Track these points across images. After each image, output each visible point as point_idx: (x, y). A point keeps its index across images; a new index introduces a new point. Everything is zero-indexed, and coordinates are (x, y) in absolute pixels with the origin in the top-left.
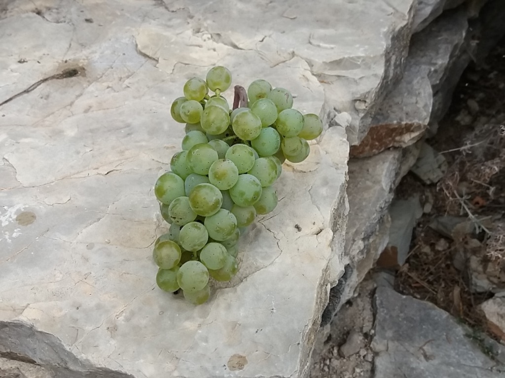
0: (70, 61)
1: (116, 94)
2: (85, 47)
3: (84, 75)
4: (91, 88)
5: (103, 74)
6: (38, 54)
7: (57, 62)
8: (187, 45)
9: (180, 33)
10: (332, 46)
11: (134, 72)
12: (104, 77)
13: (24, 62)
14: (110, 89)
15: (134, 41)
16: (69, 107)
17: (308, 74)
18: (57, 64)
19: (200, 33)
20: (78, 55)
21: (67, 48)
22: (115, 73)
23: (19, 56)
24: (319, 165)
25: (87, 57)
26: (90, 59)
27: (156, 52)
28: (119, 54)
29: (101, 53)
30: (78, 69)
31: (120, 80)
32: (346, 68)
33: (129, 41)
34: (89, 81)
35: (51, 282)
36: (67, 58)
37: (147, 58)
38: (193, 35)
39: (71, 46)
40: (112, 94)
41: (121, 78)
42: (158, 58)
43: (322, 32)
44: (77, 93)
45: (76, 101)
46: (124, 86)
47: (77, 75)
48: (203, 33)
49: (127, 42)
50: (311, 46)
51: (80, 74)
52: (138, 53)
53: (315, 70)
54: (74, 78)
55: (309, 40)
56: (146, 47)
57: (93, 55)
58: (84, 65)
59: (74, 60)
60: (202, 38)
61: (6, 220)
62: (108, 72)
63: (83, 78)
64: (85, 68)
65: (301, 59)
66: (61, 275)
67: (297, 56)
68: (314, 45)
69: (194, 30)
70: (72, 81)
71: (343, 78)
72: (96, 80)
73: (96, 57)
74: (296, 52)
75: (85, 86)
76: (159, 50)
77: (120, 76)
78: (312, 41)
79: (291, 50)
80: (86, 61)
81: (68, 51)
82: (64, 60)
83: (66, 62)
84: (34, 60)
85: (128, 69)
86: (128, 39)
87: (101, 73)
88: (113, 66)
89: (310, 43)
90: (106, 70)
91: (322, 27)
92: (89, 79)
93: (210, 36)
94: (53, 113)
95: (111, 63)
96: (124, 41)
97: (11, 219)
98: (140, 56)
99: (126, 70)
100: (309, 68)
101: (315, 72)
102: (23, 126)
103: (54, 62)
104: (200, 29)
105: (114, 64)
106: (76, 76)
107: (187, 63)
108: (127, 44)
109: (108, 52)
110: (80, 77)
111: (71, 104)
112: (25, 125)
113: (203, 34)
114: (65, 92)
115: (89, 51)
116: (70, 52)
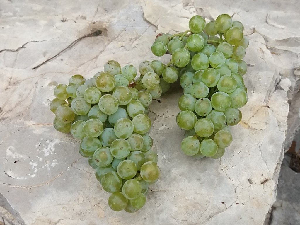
0: (97, 23)
1: (127, 52)
2: (108, 12)
3: (106, 35)
4: (111, 46)
5: (119, 34)
6: (76, 15)
7: (88, 23)
8: (179, 17)
9: (174, 6)
10: (283, 27)
11: (141, 36)
12: (119, 37)
13: (65, 21)
14: (123, 48)
15: (142, 11)
16: (94, 60)
17: (264, 48)
18: (88, 25)
19: (188, 7)
20: (102, 19)
21: (95, 12)
22: (127, 34)
23: (62, 16)
24: (268, 125)
25: (109, 20)
26: (110, 23)
27: (157, 21)
28: (131, 20)
29: (119, 18)
30: (101, 30)
31: (130, 41)
32: (291, 45)
33: (138, 9)
34: (109, 40)
35: (76, 204)
36: (95, 20)
37: (150, 25)
38: (183, 8)
39: (98, 10)
40: (125, 52)
41: (131, 39)
42: (158, 26)
43: (275, 13)
44: (101, 49)
45: (100, 56)
46: (133, 46)
47: (102, 34)
48: (190, 6)
49: (137, 11)
50: (268, 25)
51: (103, 34)
52: (144, 20)
53: (269, 45)
54: (99, 37)
55: (266, 20)
56: (150, 16)
57: (113, 19)
58: (106, 27)
59: (100, 22)
60: (189, 11)
61: (47, 152)
62: (122, 33)
63: (105, 38)
64: (107, 29)
65: (260, 35)
66: (83, 199)
67: (257, 32)
68: (269, 25)
69: (184, 4)
70: (98, 39)
71: (288, 52)
72: (114, 39)
73: (115, 20)
74: (256, 29)
75: (106, 44)
76: (159, 19)
77: (130, 38)
78: (268, 21)
79: (253, 26)
80: (108, 24)
81: (95, 14)
82: (93, 22)
83: (94, 23)
84: (73, 20)
85: (136, 32)
86: (137, 8)
87: (118, 34)
88: (126, 29)
89: (266, 22)
90: (121, 31)
91: (276, 9)
92: (109, 38)
93: (195, 10)
94: (83, 64)
95: (125, 27)
96: (134, 9)
97: (51, 151)
98: (145, 23)
99: (135, 32)
100: (265, 43)
101: (269, 47)
102: (63, 73)
103: (86, 23)
104: (188, 3)
105: (127, 27)
106: (100, 36)
107: (178, 31)
108: (137, 12)
109: (123, 18)
110: (103, 36)
111: (96, 58)
112: (64, 73)
113: (190, 8)
114: (93, 48)
115: (110, 16)
116: (97, 16)
